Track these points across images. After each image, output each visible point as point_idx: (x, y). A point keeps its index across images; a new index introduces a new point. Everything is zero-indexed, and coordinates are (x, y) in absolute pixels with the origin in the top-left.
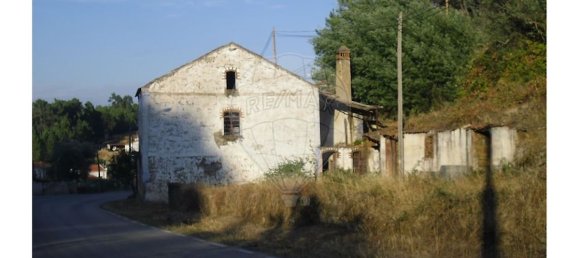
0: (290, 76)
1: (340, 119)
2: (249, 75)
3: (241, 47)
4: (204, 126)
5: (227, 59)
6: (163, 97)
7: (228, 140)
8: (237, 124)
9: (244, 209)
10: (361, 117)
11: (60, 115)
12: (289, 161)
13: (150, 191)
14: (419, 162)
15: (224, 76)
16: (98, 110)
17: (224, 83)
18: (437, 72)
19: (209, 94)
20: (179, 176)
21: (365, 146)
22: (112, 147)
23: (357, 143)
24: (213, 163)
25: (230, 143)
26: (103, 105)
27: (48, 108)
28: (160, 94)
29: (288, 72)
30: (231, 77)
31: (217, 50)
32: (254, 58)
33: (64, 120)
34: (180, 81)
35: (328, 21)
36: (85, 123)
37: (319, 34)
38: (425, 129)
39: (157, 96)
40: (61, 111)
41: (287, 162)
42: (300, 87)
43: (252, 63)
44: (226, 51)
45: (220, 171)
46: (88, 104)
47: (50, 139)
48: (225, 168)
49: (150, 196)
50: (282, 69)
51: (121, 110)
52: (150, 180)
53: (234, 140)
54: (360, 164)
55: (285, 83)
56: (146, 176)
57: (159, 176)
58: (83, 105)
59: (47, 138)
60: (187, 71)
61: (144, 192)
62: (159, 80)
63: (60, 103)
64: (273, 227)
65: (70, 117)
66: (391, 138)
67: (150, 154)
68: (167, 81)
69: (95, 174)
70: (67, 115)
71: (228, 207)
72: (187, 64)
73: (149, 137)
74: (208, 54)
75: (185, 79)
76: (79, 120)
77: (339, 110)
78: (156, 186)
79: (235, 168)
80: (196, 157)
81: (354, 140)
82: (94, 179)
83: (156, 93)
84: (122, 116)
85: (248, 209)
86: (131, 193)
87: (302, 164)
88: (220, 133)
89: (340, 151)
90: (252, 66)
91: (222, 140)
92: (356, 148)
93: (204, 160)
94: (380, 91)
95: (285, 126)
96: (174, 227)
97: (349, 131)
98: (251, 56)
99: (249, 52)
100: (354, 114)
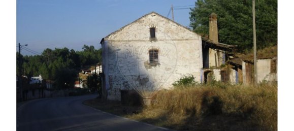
0: (185, 29)
1: (212, 53)
2: (163, 30)
3: (158, 14)
4: (138, 58)
5: (151, 21)
6: (116, 43)
7: (152, 66)
8: (156, 57)
9: (169, 105)
10: (224, 52)
11: (58, 56)
12: (186, 77)
13: (110, 94)
14: (267, 75)
15: (149, 30)
16: (77, 53)
17: (149, 35)
18: (267, 25)
19: (141, 41)
20: (126, 86)
21: (228, 68)
22: (84, 72)
23: (222, 66)
24: (144, 79)
25: (153, 67)
26: (80, 51)
27: (52, 53)
28: (114, 41)
29: (184, 27)
30: (153, 31)
31: (145, 16)
32: (165, 20)
33: (60, 58)
34: (125, 34)
35: (196, 3)
36: (70, 60)
37: (192, 10)
38: (270, 56)
39: (113, 42)
40: (58, 54)
41: (185, 77)
42: (191, 36)
43: (164, 23)
44: (150, 17)
45: (148, 83)
46: (72, 50)
47: (54, 68)
48: (150, 81)
49: (110, 97)
50: (181, 26)
51: (88, 53)
52: (110, 89)
53: (156, 66)
54: (225, 78)
55: (183, 34)
56: (107, 86)
57: (114, 86)
58: (70, 50)
59: (52, 68)
60: (129, 28)
61: (107, 96)
62: (113, 33)
63: (58, 50)
64: (189, 116)
65: (63, 57)
66: (249, 62)
67: (110, 74)
68: (118, 34)
69: (77, 86)
70: (61, 56)
71: (158, 103)
72: (129, 24)
73: (109, 65)
74: (140, 19)
75: (128, 32)
76: (68, 59)
77: (212, 48)
78: (113, 92)
79: (156, 81)
80: (135, 76)
81: (220, 65)
82: (77, 88)
83: (112, 41)
84: (89, 56)
85: (172, 105)
86: (98, 95)
87: (193, 78)
88: (147, 62)
89: (214, 70)
90: (164, 25)
91: (148, 66)
92: (223, 69)
93: (139, 77)
94: (235, 37)
95: (183, 58)
96: (129, 116)
97: (217, 59)
98: (164, 19)
99: (162, 17)
100: (220, 50)
